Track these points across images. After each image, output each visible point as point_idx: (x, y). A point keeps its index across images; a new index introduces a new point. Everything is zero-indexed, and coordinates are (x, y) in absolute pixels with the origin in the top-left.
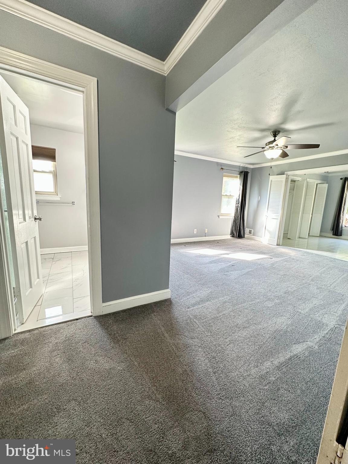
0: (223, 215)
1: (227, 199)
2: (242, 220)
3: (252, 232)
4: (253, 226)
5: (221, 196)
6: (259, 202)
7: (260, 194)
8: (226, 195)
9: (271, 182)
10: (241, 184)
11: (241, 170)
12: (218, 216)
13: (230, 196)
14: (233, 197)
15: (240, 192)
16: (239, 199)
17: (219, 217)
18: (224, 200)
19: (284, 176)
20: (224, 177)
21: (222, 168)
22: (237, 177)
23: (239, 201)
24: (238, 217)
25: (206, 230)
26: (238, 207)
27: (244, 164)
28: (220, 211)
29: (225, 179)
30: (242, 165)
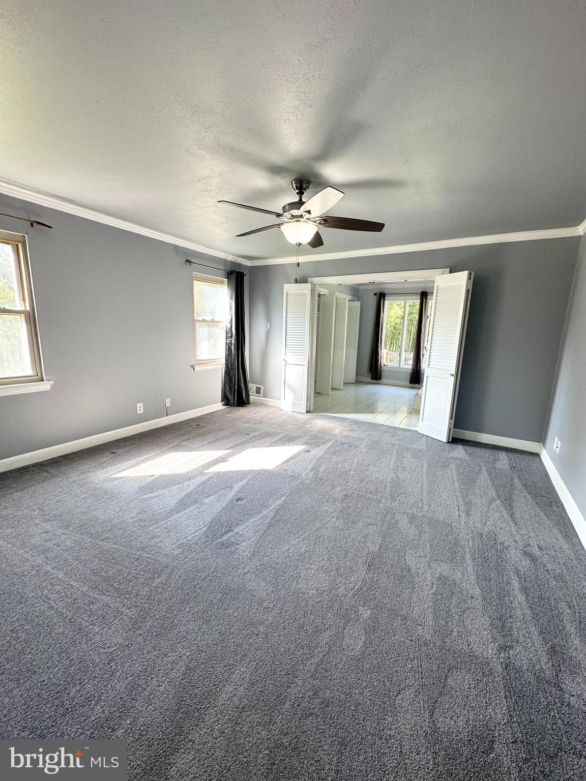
0: (202, 362)
1: (207, 329)
2: (240, 370)
3: (261, 391)
4: (263, 380)
5: (194, 322)
6: (268, 333)
7: (269, 319)
8: (204, 321)
9: (287, 295)
10: (231, 298)
11: (229, 268)
12: (192, 366)
13: (213, 321)
14: (219, 324)
15: (232, 314)
16: (231, 327)
17: (194, 369)
18: (202, 331)
19: (308, 286)
20: (194, 281)
21: (188, 261)
22: (222, 282)
23: (232, 333)
24: (232, 365)
25: (168, 401)
26: (231, 343)
27: (235, 257)
28: (195, 354)
29: (198, 286)
30: (230, 258)
